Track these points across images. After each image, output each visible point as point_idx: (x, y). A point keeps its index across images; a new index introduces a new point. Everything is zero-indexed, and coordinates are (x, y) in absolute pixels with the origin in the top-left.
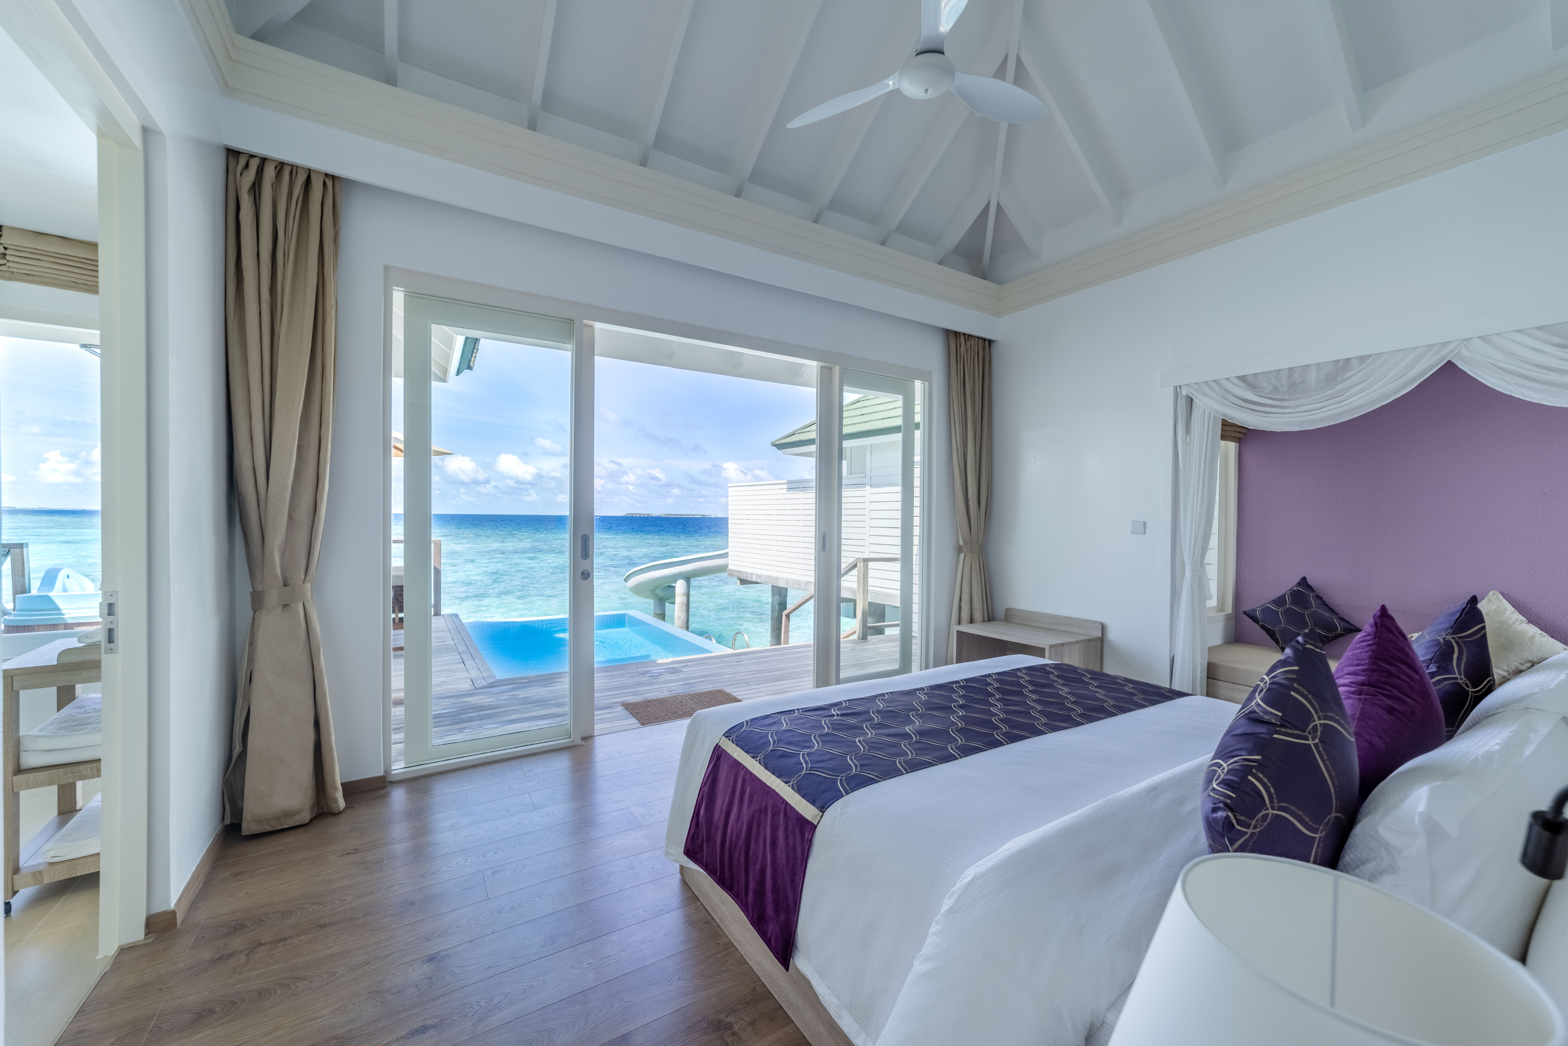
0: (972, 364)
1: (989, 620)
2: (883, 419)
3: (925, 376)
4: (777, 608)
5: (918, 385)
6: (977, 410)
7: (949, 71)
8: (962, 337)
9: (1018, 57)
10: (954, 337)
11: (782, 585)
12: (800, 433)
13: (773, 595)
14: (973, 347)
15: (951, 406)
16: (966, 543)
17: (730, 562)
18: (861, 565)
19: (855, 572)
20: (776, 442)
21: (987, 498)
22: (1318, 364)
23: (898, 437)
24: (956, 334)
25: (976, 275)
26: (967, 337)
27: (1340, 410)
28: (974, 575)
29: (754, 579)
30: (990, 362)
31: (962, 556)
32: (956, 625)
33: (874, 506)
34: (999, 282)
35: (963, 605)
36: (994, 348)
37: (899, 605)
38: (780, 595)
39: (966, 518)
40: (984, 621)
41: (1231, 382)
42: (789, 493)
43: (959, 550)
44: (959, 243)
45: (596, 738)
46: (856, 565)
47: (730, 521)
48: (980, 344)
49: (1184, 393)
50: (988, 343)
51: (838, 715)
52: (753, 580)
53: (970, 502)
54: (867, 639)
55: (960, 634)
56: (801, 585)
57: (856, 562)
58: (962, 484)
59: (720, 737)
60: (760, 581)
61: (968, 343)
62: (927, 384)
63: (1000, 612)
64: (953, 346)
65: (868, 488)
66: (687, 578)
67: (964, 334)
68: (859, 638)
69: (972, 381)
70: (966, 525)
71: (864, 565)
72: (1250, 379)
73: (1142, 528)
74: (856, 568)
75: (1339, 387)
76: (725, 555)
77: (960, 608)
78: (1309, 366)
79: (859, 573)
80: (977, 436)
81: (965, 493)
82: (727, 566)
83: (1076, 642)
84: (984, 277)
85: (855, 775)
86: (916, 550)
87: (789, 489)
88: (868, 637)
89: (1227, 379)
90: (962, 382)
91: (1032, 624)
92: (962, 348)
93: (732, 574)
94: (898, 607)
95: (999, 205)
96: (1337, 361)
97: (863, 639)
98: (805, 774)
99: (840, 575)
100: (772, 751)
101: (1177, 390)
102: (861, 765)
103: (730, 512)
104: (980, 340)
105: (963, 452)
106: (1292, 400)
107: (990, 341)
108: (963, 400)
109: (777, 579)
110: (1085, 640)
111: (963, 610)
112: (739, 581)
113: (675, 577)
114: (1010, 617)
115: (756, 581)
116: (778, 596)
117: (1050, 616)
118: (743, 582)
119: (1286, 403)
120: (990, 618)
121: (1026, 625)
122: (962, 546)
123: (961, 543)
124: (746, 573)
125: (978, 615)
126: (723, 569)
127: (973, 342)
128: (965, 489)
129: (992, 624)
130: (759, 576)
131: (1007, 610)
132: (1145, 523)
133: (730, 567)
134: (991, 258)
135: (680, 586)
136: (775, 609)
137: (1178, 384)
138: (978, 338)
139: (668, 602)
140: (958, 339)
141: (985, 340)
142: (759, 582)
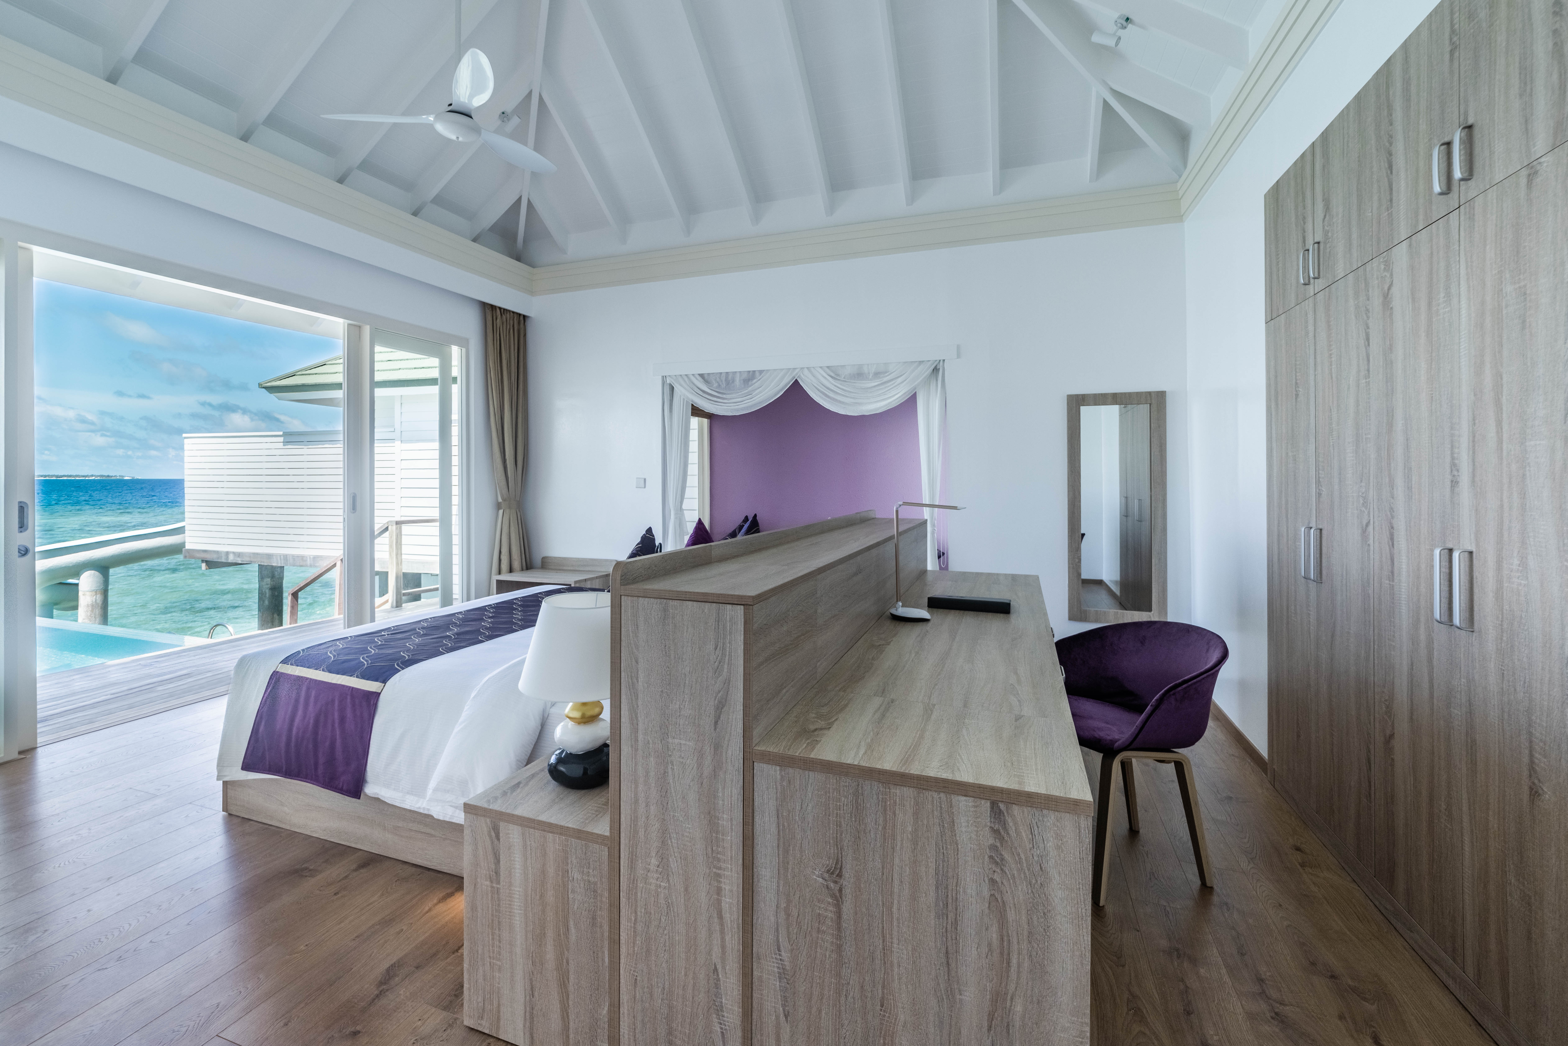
0: (508, 336)
1: (527, 569)
2: (415, 368)
3: (462, 342)
4: (267, 595)
5: (455, 351)
6: (513, 378)
7: (477, 130)
8: (498, 310)
9: (540, 96)
10: (490, 309)
11: (278, 563)
12: (303, 375)
13: (261, 578)
14: (508, 321)
15: (488, 373)
16: (504, 500)
17: (188, 540)
18: (393, 528)
19: (387, 534)
20: (266, 383)
21: (524, 458)
22: (740, 372)
23: (435, 390)
24: (493, 307)
25: (511, 256)
26: (502, 310)
27: (750, 404)
28: (512, 529)
29: (231, 559)
30: (525, 335)
31: (501, 512)
32: (496, 575)
33: (405, 464)
34: (532, 265)
35: (503, 557)
36: (528, 323)
37: (437, 572)
38: (273, 577)
39: (503, 477)
40: (522, 570)
41: (695, 377)
42: (286, 447)
43: (498, 506)
44: (495, 223)
45: (39, 750)
46: (387, 529)
47: (186, 484)
48: (516, 318)
49: (668, 382)
50: (522, 319)
51: (388, 635)
52: (230, 561)
53: (508, 462)
54: (402, 606)
55: (498, 582)
56: (306, 561)
57: (386, 526)
58: (500, 445)
59: (277, 666)
60: (242, 561)
61: (504, 317)
62: (464, 350)
63: (538, 561)
64: (489, 318)
65: (398, 443)
66: (103, 567)
67: (500, 308)
68: (392, 607)
69: (508, 351)
70: (504, 482)
71: (397, 529)
72: (706, 376)
73: (644, 483)
74: (388, 533)
75: (750, 389)
76: (180, 531)
77: (500, 560)
78: (736, 372)
79: (391, 537)
80: (513, 402)
81: (503, 455)
82: (183, 545)
83: (597, 578)
84: (518, 259)
85: (407, 660)
86: (455, 510)
87: (286, 443)
88: (403, 605)
89: (693, 375)
90: (498, 352)
91: (564, 568)
92: (498, 320)
93: (191, 554)
94: (437, 575)
95: (529, 203)
96: (749, 372)
97: (397, 607)
98: (367, 667)
99: (373, 537)
100: (333, 661)
101: (664, 378)
102: (412, 655)
103: (186, 472)
104: (515, 315)
105: (500, 417)
106: (728, 394)
107: (524, 316)
108: (499, 368)
109: (269, 556)
110: (603, 575)
111: (503, 561)
112: (204, 565)
113: (77, 570)
114: (546, 564)
115: (234, 561)
116: (269, 580)
117: (579, 560)
118: (211, 564)
119: (724, 396)
120: (528, 566)
121: (560, 570)
122: (501, 502)
123: (500, 500)
124: (217, 552)
125: (516, 564)
126: (177, 549)
127: (508, 315)
128: (502, 450)
129: (529, 572)
130: (239, 555)
131: (544, 558)
132: (645, 479)
133: (188, 546)
134: (524, 241)
135: (87, 582)
136: (265, 596)
137: (664, 375)
138: (513, 312)
139: (57, 609)
140: (494, 312)
141: (520, 315)
142: (240, 562)
